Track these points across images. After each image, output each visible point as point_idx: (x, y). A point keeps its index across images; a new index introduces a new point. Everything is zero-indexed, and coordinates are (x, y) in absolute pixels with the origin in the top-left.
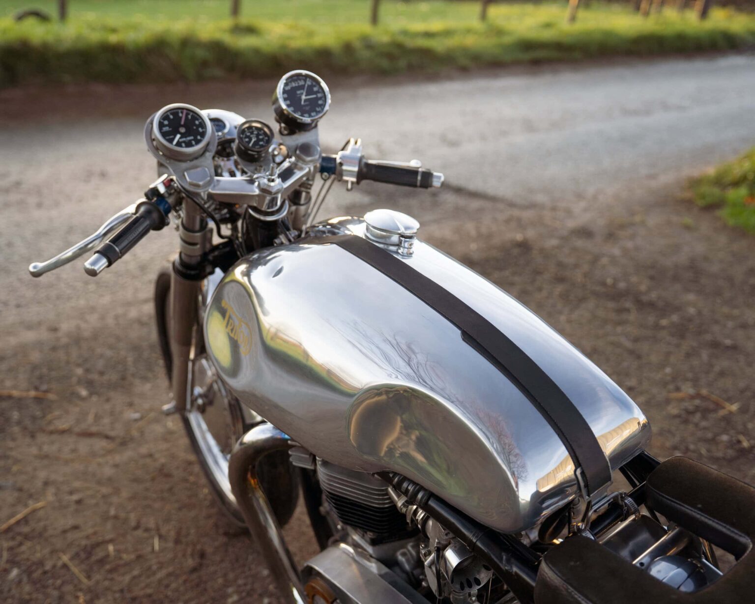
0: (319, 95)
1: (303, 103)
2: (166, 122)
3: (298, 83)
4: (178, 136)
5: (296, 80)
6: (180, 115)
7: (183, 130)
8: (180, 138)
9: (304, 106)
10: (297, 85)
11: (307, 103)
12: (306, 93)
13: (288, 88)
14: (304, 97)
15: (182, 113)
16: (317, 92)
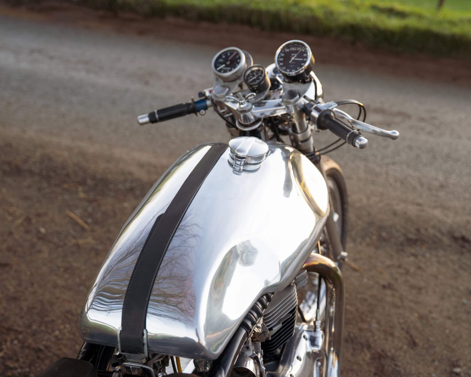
0: (305, 60)
1: (290, 62)
2: (224, 57)
3: (297, 49)
4: (223, 66)
5: (297, 47)
9: (291, 64)
10: (295, 50)
11: (294, 63)
12: (297, 56)
13: (287, 50)
14: (293, 58)
16: (304, 57)
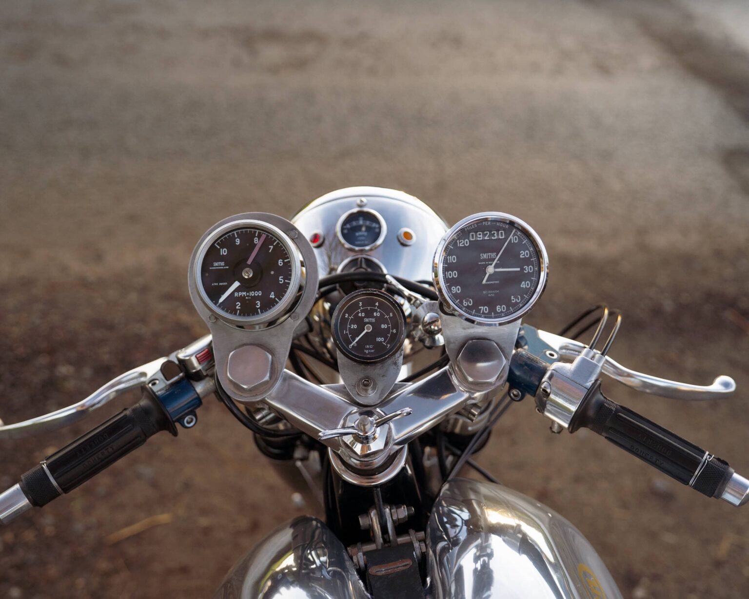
0: (528, 269)
2: (224, 252)
4: (236, 284)
6: (256, 240)
7: (247, 274)
8: (237, 290)
12: (501, 259)
14: (490, 270)
15: (259, 237)
16: (527, 261)
